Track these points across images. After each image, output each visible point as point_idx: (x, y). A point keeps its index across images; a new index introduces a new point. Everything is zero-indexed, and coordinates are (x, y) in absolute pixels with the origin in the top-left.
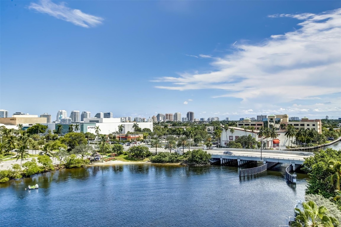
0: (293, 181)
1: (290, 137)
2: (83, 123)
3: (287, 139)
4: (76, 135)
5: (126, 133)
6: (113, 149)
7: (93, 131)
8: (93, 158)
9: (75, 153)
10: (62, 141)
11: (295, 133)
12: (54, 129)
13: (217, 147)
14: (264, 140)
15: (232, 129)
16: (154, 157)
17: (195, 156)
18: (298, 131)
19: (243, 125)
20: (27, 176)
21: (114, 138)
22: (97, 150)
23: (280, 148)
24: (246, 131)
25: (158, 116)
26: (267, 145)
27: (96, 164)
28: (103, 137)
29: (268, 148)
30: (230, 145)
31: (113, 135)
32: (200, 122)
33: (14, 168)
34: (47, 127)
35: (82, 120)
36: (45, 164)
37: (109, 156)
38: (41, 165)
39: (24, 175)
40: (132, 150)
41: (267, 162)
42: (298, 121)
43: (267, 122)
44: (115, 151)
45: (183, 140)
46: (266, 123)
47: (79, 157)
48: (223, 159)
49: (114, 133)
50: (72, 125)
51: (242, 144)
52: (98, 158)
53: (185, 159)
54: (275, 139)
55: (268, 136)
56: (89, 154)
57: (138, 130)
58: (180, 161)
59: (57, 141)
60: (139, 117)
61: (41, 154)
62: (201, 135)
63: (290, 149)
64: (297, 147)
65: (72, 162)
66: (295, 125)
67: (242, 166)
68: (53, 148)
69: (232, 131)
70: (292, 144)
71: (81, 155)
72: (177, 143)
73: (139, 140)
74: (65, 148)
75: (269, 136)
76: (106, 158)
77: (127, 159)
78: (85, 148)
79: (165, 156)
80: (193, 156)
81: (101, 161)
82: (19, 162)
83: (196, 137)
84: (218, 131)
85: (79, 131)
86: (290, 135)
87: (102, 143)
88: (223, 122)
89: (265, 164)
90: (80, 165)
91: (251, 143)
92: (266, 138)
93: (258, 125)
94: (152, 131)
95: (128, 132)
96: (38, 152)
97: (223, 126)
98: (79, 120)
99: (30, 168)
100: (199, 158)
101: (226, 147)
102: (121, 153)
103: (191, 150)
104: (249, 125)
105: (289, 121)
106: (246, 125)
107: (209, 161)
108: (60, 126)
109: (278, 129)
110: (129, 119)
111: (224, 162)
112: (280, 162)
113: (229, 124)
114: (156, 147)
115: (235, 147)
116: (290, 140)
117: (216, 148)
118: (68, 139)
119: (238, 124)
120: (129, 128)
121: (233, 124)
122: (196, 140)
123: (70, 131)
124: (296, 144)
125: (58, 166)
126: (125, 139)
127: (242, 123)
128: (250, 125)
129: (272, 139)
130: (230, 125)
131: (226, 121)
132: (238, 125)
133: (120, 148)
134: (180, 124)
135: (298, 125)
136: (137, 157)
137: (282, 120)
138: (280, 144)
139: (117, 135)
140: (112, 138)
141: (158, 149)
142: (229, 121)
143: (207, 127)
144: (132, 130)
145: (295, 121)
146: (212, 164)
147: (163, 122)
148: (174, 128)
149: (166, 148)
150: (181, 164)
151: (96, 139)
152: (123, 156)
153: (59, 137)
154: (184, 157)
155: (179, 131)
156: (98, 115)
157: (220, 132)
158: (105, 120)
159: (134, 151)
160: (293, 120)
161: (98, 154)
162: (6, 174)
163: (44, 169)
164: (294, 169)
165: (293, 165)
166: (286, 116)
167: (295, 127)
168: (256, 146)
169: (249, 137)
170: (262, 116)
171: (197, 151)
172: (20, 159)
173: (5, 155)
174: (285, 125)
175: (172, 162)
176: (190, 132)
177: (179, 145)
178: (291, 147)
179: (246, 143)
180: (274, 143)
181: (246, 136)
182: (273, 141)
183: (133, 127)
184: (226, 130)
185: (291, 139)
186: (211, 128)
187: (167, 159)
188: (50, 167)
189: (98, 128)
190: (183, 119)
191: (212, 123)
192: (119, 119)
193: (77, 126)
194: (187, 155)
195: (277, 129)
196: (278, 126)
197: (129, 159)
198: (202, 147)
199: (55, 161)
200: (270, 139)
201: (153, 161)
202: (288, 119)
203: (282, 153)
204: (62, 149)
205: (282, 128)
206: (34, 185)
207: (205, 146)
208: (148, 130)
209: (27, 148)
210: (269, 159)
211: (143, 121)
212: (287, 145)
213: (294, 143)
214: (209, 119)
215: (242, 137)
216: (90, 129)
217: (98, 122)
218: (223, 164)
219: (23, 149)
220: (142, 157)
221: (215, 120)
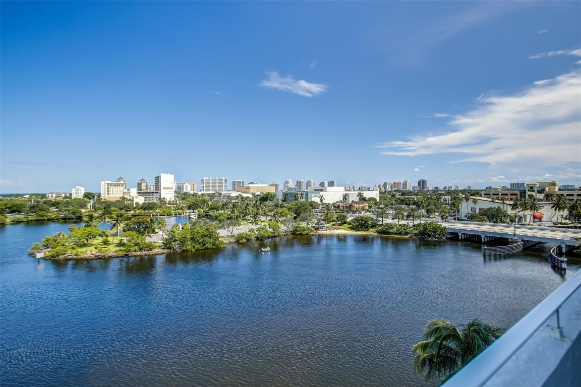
0: (561, 266)
1: (559, 210)
2: (307, 192)
3: (555, 214)
4: (301, 203)
5: (350, 202)
6: (337, 218)
7: (317, 200)
8: (317, 226)
9: (300, 221)
10: (289, 209)
11: (568, 205)
12: (282, 197)
13: (455, 219)
14: (520, 214)
15: (475, 199)
16: (380, 228)
17: (427, 229)
18: (572, 203)
19: (490, 194)
20: (260, 239)
21: (338, 207)
22: (321, 218)
23: (543, 223)
24: (494, 202)
25: (385, 184)
26: (524, 219)
27: (321, 232)
28: (327, 206)
29: (526, 223)
30: (471, 218)
31: (337, 204)
32: (434, 191)
33: (250, 231)
34: (275, 195)
35: (307, 189)
36: (274, 230)
37: (334, 225)
38: (270, 230)
39: (258, 238)
40: (356, 220)
41: (522, 241)
42: (574, 190)
43: (525, 192)
44: (339, 220)
45: (413, 210)
46: (523, 193)
47: (304, 224)
48: (462, 234)
49: (338, 202)
50: (297, 194)
51: (488, 217)
52: (322, 227)
53: (415, 232)
54: (535, 212)
55: (526, 209)
56: (313, 223)
57: (363, 199)
58: (409, 233)
59: (285, 209)
60: (364, 185)
61: (270, 220)
62: (435, 205)
63: (559, 225)
64: (571, 224)
65: (298, 229)
66: (567, 195)
67: (487, 243)
68: (281, 216)
69: (475, 201)
70: (563, 220)
71: (306, 223)
72: (406, 213)
73: (363, 210)
74: (291, 215)
75: (528, 209)
76: (330, 226)
77: (351, 228)
78: (310, 216)
79: (392, 228)
80: (425, 229)
81: (325, 229)
82: (254, 227)
83: (429, 208)
84: (456, 202)
85: (304, 200)
86: (560, 208)
87: (326, 212)
88: (463, 192)
89: (520, 243)
90: (305, 232)
91: (501, 217)
92: (522, 210)
93: (511, 195)
94: (378, 200)
95: (353, 201)
96: (269, 218)
97: (463, 196)
98: (304, 189)
99: (262, 233)
100: (432, 231)
101: (467, 220)
102: (345, 223)
103: (422, 222)
104: (498, 194)
105: (559, 190)
106: (493, 194)
107: (444, 235)
108: (286, 195)
109: (542, 200)
110: (354, 187)
111: (463, 237)
112: (542, 241)
113: (471, 193)
114: (382, 217)
115: (479, 221)
116: (559, 214)
117: (453, 221)
118: (295, 207)
119: (483, 193)
120: (353, 197)
121: (477, 193)
122: (427, 211)
123: (296, 200)
124: (569, 219)
125: (285, 232)
126: (350, 208)
127: (489, 193)
128: (500, 195)
129: (531, 213)
130: (473, 195)
131: (467, 190)
132: (483, 195)
133: (344, 218)
134: (410, 193)
135: (573, 195)
136: (362, 227)
137: (547, 188)
138: (543, 219)
139: (341, 204)
140: (336, 206)
141: (384, 219)
142: (471, 191)
143: (443, 197)
144: (357, 199)
145: (568, 190)
146: (448, 238)
147: (390, 191)
148: (402, 198)
149: (393, 219)
150: (411, 237)
151: (320, 208)
152: (347, 226)
153: (286, 205)
154: (414, 229)
155: (409, 200)
156: (322, 184)
157: (460, 203)
158: (329, 189)
159: (359, 221)
160: (565, 188)
161: (322, 222)
162: (244, 236)
163: (274, 234)
164: (564, 250)
165: (563, 246)
166: (554, 184)
167: (568, 197)
168: (508, 220)
169: (498, 210)
170: (518, 184)
171: (430, 224)
172: (254, 224)
173: (243, 220)
174: (552, 195)
175: (400, 234)
176: (422, 202)
177: (408, 216)
178: (561, 223)
179: (494, 216)
180: (535, 217)
181: (494, 208)
182: (534, 216)
183: (358, 196)
184: (467, 200)
185: (561, 213)
186: (448, 198)
187: (394, 230)
188: (279, 232)
189: (322, 196)
190: (413, 187)
191: (449, 192)
192: (343, 188)
193: (302, 195)
194: (417, 227)
195: (539, 200)
196: (541, 196)
197: (354, 229)
198: (436, 220)
199: (283, 228)
200: (528, 212)
201: (379, 232)
202: (557, 188)
203: (547, 230)
204: (289, 216)
205: (547, 199)
206: (266, 247)
207: (440, 218)
208: (374, 199)
209: (260, 215)
210: (526, 236)
211: (368, 189)
212: (554, 220)
213: (566, 218)
214: (445, 188)
215: (489, 209)
216: (315, 198)
217: (322, 190)
218: (462, 240)
219: (255, 215)
220: (367, 227)
221: (454, 188)
